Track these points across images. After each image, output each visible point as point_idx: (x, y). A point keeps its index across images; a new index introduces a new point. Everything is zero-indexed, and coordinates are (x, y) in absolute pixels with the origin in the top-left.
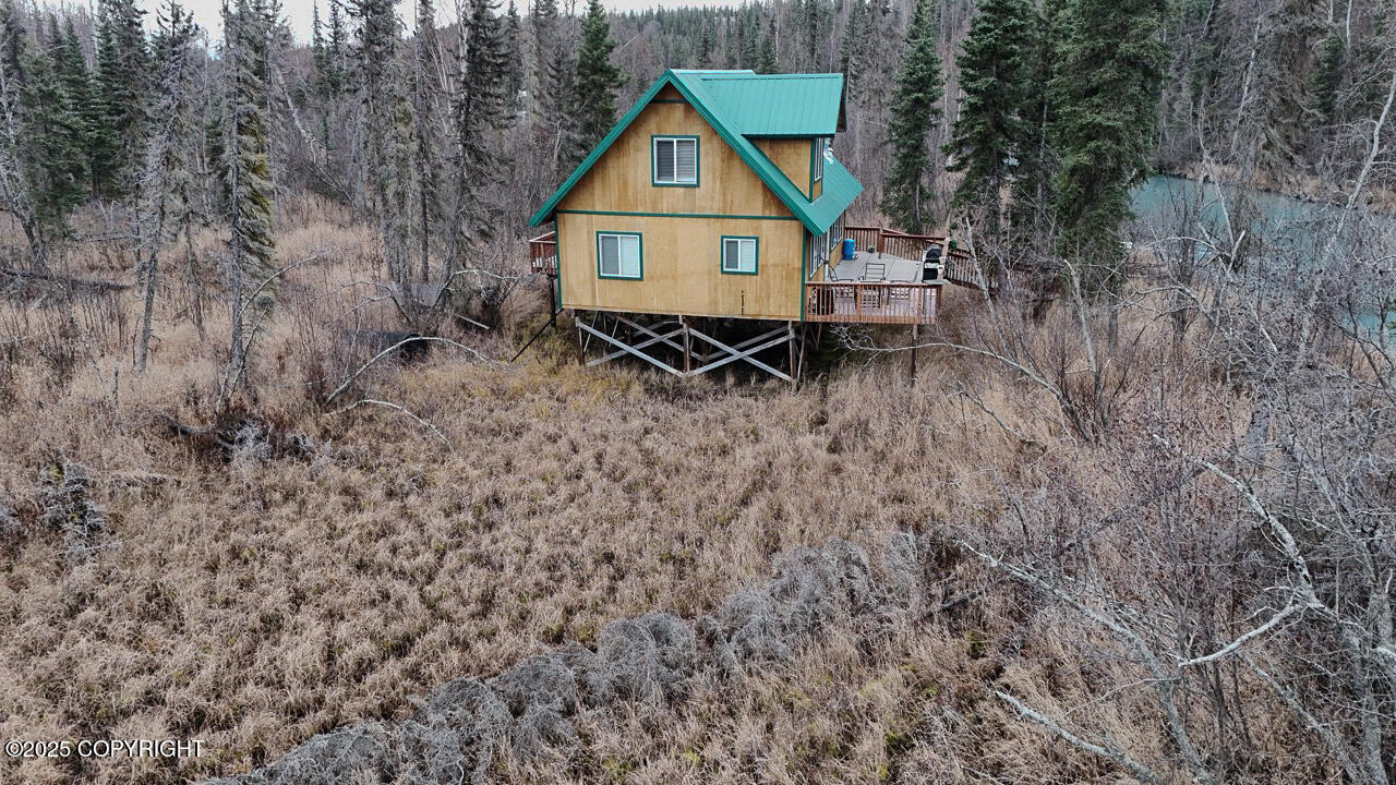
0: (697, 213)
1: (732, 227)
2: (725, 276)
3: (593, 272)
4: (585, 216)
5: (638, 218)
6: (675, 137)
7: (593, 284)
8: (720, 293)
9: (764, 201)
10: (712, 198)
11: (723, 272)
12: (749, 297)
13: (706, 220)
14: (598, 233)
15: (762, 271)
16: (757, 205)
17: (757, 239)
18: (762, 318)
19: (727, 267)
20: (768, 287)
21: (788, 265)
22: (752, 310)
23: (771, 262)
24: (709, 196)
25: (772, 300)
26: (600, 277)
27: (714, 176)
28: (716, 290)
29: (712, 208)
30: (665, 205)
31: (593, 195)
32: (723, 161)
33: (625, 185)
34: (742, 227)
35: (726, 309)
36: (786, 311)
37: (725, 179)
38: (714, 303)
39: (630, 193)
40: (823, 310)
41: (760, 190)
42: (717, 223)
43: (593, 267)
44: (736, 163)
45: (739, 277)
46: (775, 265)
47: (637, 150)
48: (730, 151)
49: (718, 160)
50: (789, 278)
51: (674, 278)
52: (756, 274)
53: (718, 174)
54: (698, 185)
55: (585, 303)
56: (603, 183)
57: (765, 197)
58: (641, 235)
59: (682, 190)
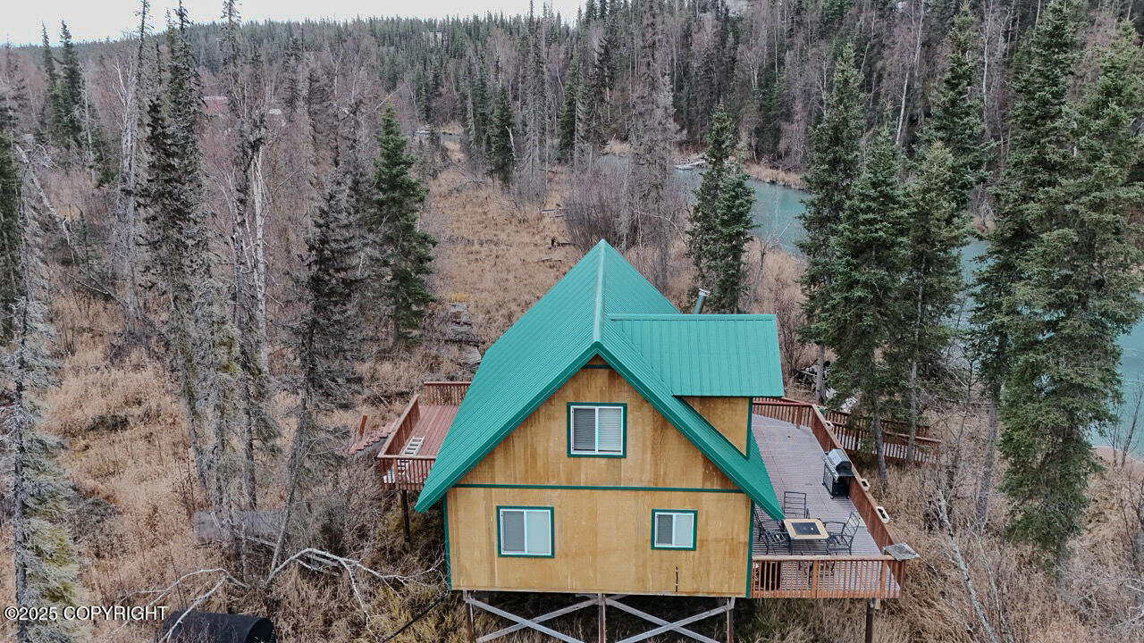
0: (622, 486)
1: (662, 500)
2: (656, 552)
3: (491, 550)
4: (482, 489)
5: (549, 492)
6: (598, 405)
7: (492, 563)
8: (649, 570)
9: (704, 473)
10: (642, 470)
11: (653, 548)
12: (684, 574)
13: (633, 493)
14: (498, 508)
15: (701, 546)
16: (697, 477)
17: (696, 513)
18: (700, 595)
19: (658, 542)
20: (708, 562)
21: (732, 539)
22: (687, 587)
23: (711, 537)
24: (637, 469)
25: (712, 577)
26: (500, 555)
27: (644, 445)
28: (644, 566)
29: (641, 480)
30: (583, 477)
31: (492, 467)
32: (655, 430)
33: (534, 457)
34: (678, 500)
35: (656, 586)
36: (729, 588)
37: (657, 448)
38: (642, 580)
39: (540, 463)
40: (773, 584)
41: (700, 461)
42: (648, 496)
43: (491, 544)
44: (671, 433)
45: (672, 552)
46: (717, 540)
47: (550, 418)
48: (664, 420)
49: (649, 429)
50: (733, 553)
51: (594, 555)
52: (694, 549)
53: (649, 444)
54: (625, 456)
55: (483, 584)
56: (506, 454)
57: (706, 468)
58: (552, 510)
59: (604, 461)
